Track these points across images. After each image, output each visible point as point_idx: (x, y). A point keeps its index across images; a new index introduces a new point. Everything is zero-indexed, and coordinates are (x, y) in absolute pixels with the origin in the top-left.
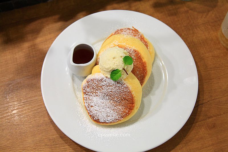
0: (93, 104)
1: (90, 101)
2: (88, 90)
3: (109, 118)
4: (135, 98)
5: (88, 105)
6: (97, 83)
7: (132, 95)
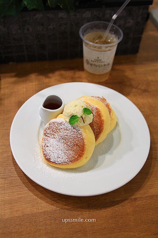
0: (49, 145)
1: (47, 142)
2: (48, 131)
3: (59, 160)
4: (86, 147)
5: (44, 144)
6: (57, 125)
7: (84, 143)
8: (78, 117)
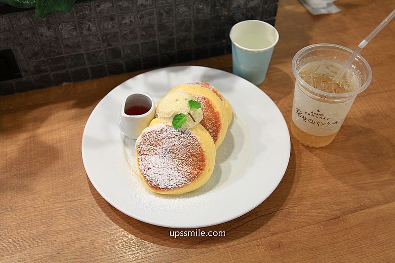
0: (150, 166)
1: (146, 162)
2: (144, 147)
3: (172, 182)
4: (206, 154)
5: (143, 167)
6: (155, 135)
7: (201, 149)
8: (185, 116)
